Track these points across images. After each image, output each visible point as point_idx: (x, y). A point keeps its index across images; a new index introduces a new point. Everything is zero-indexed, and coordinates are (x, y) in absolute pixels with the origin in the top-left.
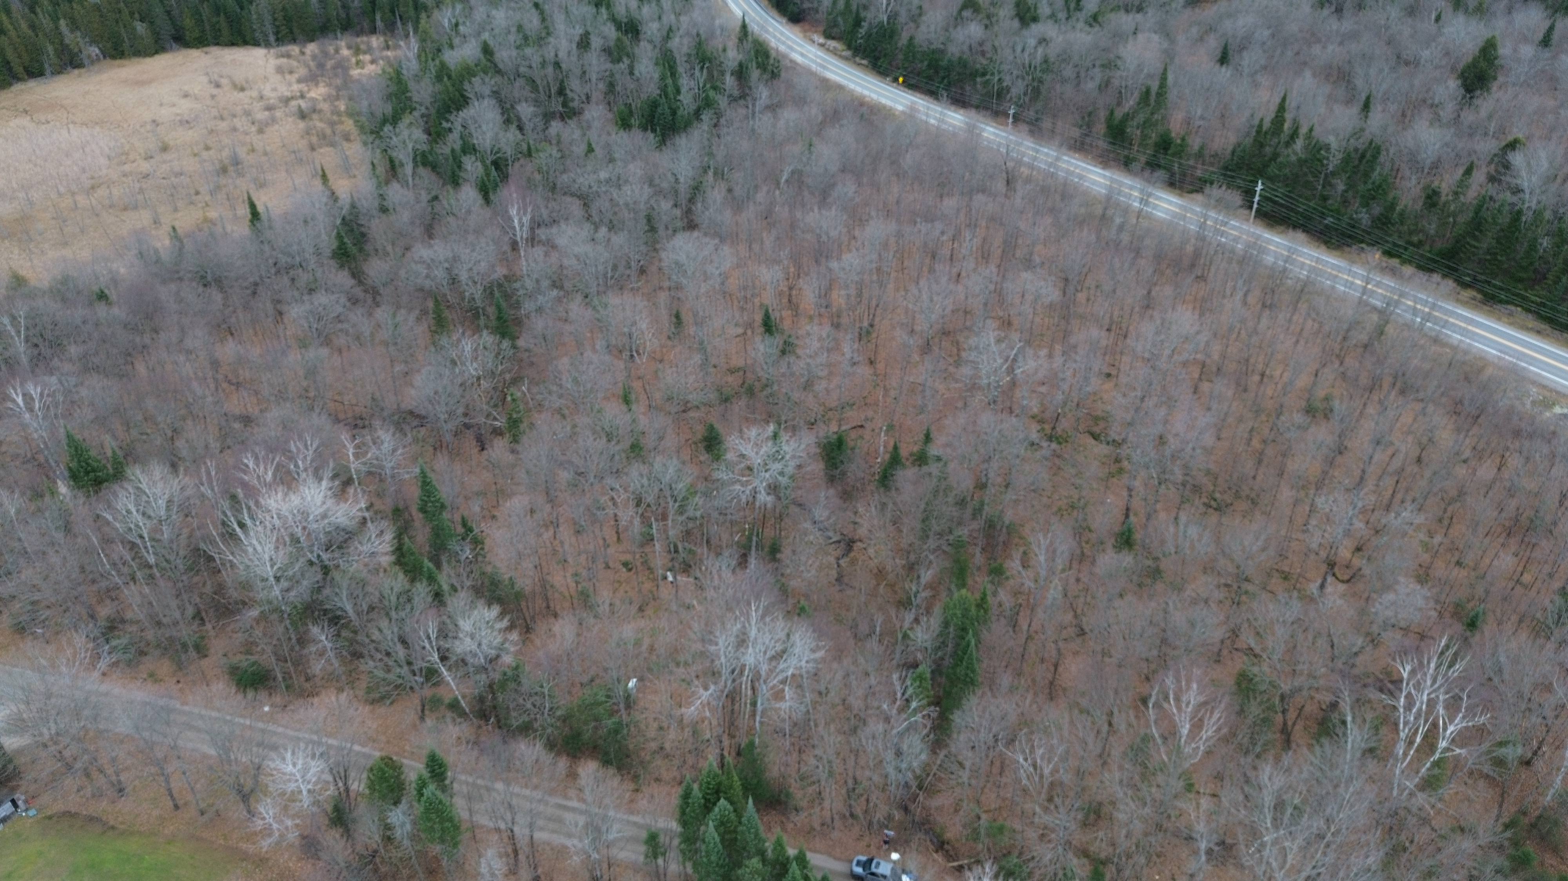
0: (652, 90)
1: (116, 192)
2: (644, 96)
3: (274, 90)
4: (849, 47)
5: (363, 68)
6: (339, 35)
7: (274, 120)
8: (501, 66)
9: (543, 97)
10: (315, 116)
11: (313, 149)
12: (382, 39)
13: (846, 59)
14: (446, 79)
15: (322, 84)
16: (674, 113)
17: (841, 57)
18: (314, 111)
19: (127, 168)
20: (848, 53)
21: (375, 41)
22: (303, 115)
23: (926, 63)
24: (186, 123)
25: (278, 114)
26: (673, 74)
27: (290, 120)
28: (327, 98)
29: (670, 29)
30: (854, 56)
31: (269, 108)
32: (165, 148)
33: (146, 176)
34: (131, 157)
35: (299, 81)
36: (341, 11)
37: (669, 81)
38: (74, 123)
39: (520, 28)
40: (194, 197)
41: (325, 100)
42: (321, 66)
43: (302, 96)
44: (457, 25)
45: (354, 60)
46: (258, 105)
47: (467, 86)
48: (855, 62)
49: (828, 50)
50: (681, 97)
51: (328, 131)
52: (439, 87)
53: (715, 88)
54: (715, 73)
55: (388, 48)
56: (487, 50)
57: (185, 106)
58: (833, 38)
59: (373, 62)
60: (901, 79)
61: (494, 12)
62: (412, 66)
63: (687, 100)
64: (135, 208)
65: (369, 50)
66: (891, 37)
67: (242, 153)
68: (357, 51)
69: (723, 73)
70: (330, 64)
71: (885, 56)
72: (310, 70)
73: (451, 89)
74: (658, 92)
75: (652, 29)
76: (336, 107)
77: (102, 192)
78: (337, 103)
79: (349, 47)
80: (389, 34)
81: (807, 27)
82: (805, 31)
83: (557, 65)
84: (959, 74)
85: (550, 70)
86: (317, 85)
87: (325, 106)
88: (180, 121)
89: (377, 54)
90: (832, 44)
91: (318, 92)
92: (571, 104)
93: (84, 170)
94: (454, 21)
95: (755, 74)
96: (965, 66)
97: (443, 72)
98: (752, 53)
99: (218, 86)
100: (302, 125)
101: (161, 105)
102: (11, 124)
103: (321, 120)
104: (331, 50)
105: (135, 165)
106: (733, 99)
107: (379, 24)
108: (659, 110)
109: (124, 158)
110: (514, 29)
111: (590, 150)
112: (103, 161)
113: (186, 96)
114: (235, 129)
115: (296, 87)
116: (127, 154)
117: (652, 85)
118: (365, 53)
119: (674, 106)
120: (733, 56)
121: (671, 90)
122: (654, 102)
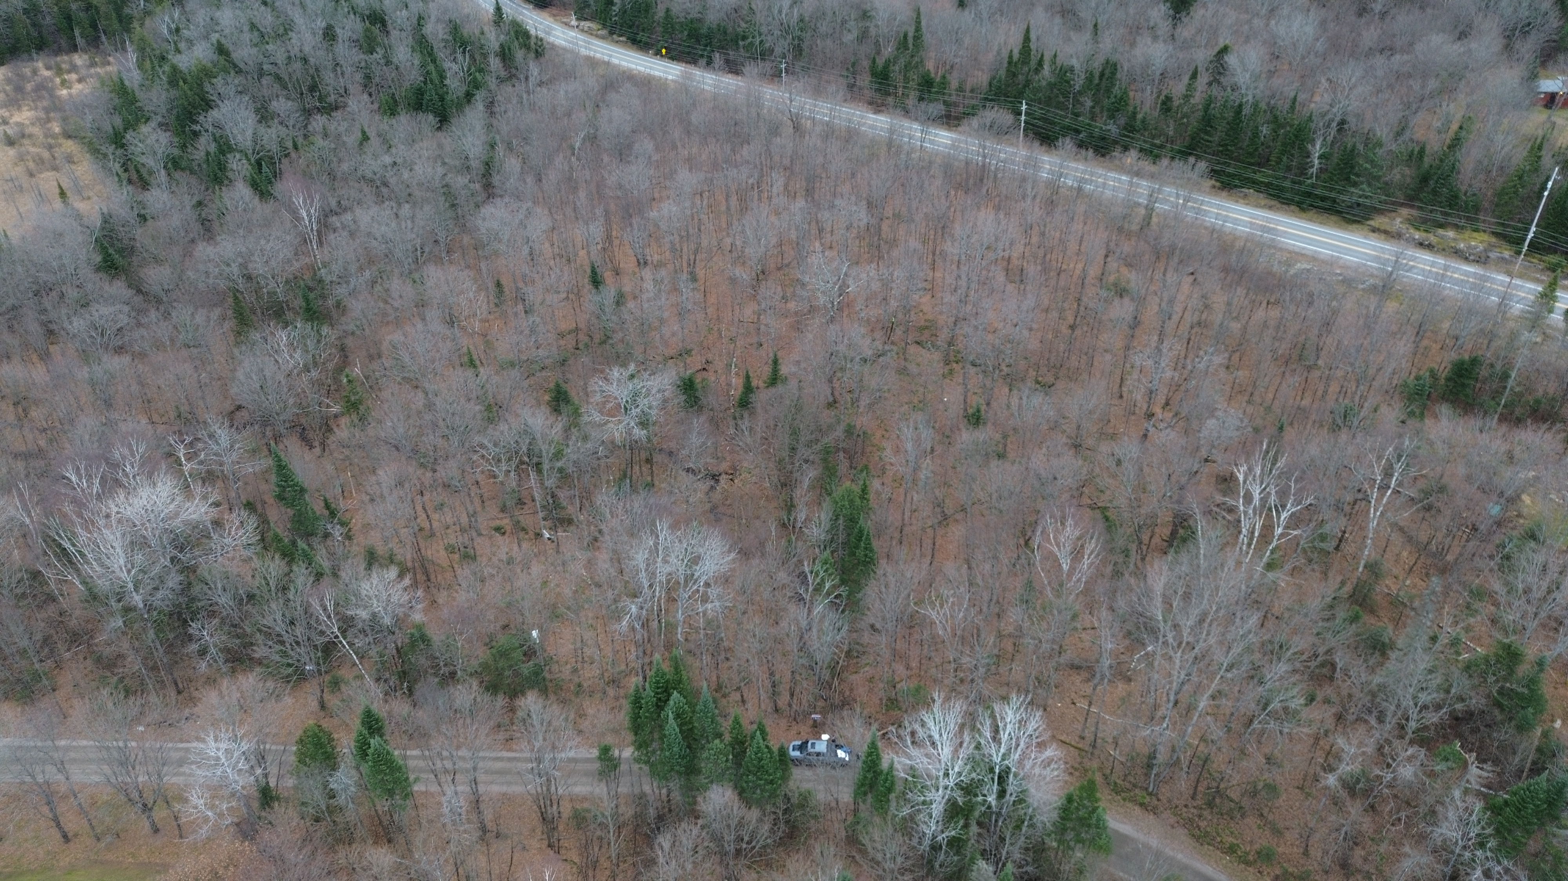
0: (413, 76)
2: (407, 85)
4: (604, 26)
5: (70, 88)
6: (35, 55)
8: (242, 65)
9: (294, 93)
10: (26, 141)
11: (32, 175)
12: (86, 57)
13: (602, 38)
14: (181, 83)
15: (25, 108)
16: (442, 99)
17: (597, 36)
18: (23, 136)
20: (604, 32)
21: (79, 59)
22: (11, 141)
23: (686, 33)
26: (434, 61)
28: (36, 122)
29: (420, 18)
30: (611, 33)
36: (32, 30)
37: (431, 67)
39: (253, 27)
41: (33, 124)
42: (19, 89)
44: (178, 30)
45: (58, 80)
47: (208, 87)
48: (613, 41)
49: (583, 31)
50: (447, 82)
51: (46, 155)
52: (174, 93)
53: (481, 71)
54: (478, 57)
55: (93, 64)
56: (221, 50)
59: (80, 81)
61: (218, 14)
62: (134, 78)
63: (455, 85)
65: (74, 68)
66: (647, 11)
68: (59, 71)
69: (485, 56)
70: (29, 87)
71: (643, 30)
72: (7, 95)
73: (189, 92)
74: (422, 79)
75: (400, 17)
76: (49, 129)
78: (49, 125)
79: (48, 68)
80: (93, 50)
82: (554, 16)
83: (305, 60)
84: (720, 41)
85: (297, 65)
86: (20, 109)
87: (36, 130)
89: (83, 72)
90: (586, 24)
91: (24, 116)
92: (329, 100)
94: (173, 26)
95: (519, 54)
96: (725, 33)
97: (175, 78)
98: (512, 33)
100: (12, 152)
103: (34, 145)
104: (27, 71)
106: (501, 81)
107: (79, 40)
108: (427, 97)
110: (246, 28)
111: (365, 138)
117: (414, 72)
118: (69, 72)
119: (441, 92)
120: (493, 39)
121: (434, 75)
122: (419, 90)
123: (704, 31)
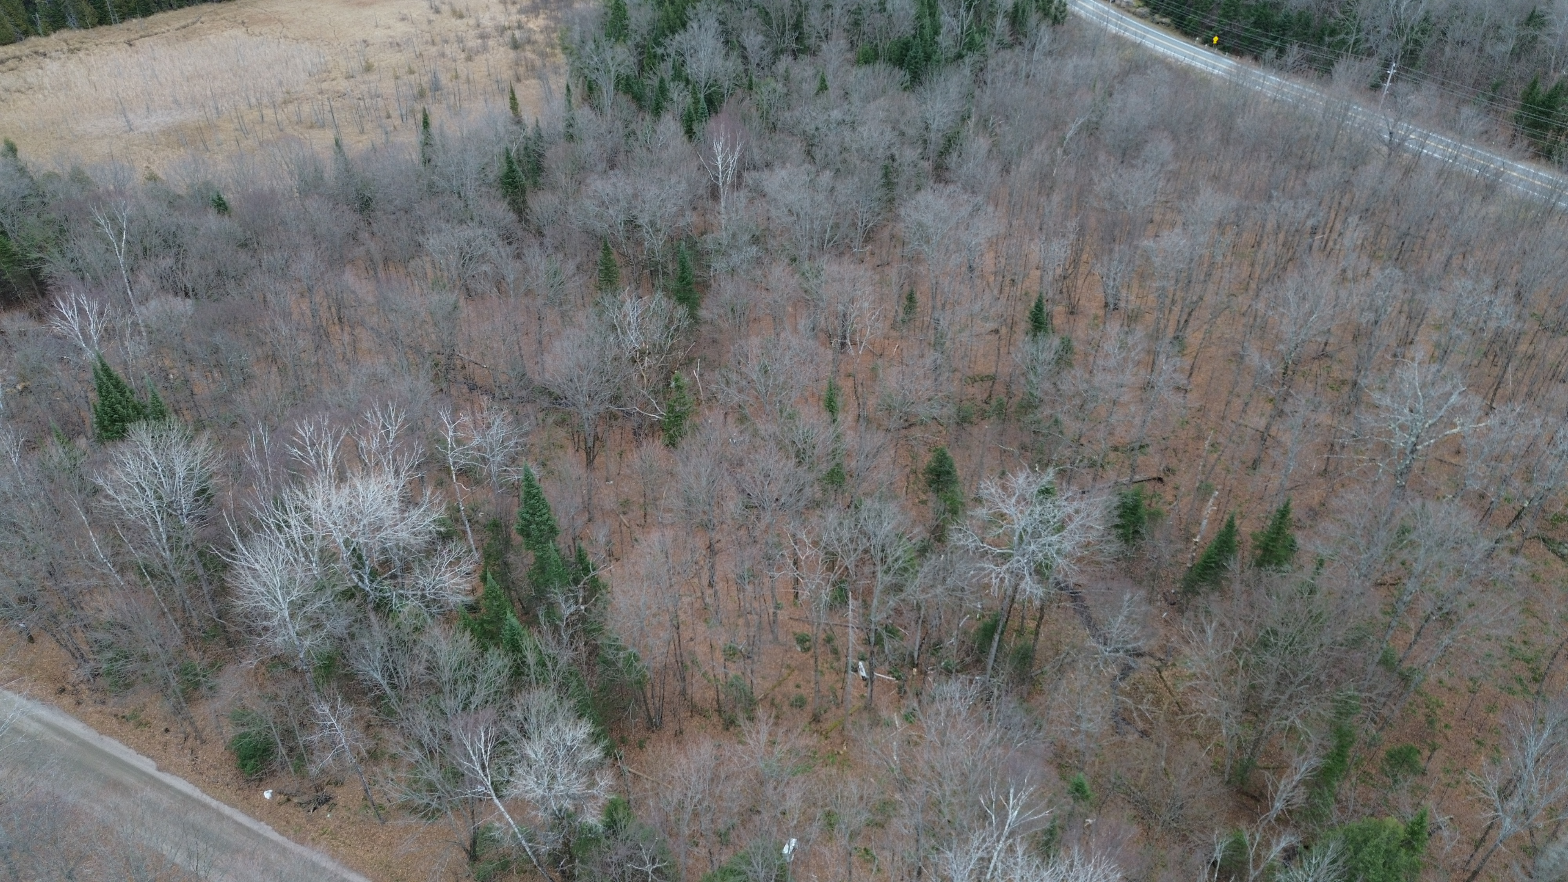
0: (905, 28)
1: (306, 108)
2: (894, 36)
3: (493, 19)
7: (485, 48)
10: (528, 47)
11: (518, 80)
13: (1142, 16)
15: (542, 16)
16: (929, 59)
17: (1134, 14)
18: (528, 42)
19: (325, 86)
20: (1145, 10)
22: (516, 45)
24: (396, 46)
25: (491, 43)
26: (932, 15)
27: (501, 49)
28: (546, 30)
31: (483, 37)
32: (368, 69)
33: (343, 95)
34: (332, 75)
35: (520, 12)
37: (927, 21)
38: (286, 37)
40: (384, 121)
41: (541, 31)
43: (520, 27)
46: (472, 33)
47: (690, 11)
50: (939, 39)
51: (538, 63)
52: (660, 13)
53: (982, 31)
54: (984, 15)
57: (400, 30)
63: (946, 42)
64: (323, 126)
67: (444, 79)
69: (992, 15)
71: (1196, 11)
73: (672, 15)
74: (913, 32)
76: (551, 38)
77: (291, 108)
78: (552, 35)
86: (537, 17)
87: (540, 38)
88: (391, 43)
92: (806, 42)
93: (281, 83)
95: (1033, 18)
99: (437, 11)
100: (512, 54)
101: (377, 26)
102: (225, 34)
103: (534, 51)
105: (335, 83)
106: (1002, 45)
108: (911, 53)
109: (325, 75)
111: (823, 87)
112: (303, 76)
113: (403, 19)
114: (443, 55)
115: (515, 17)
116: (329, 72)
117: (906, 24)
119: (929, 50)
121: (927, 31)
122: (906, 44)
123: (1278, 19)
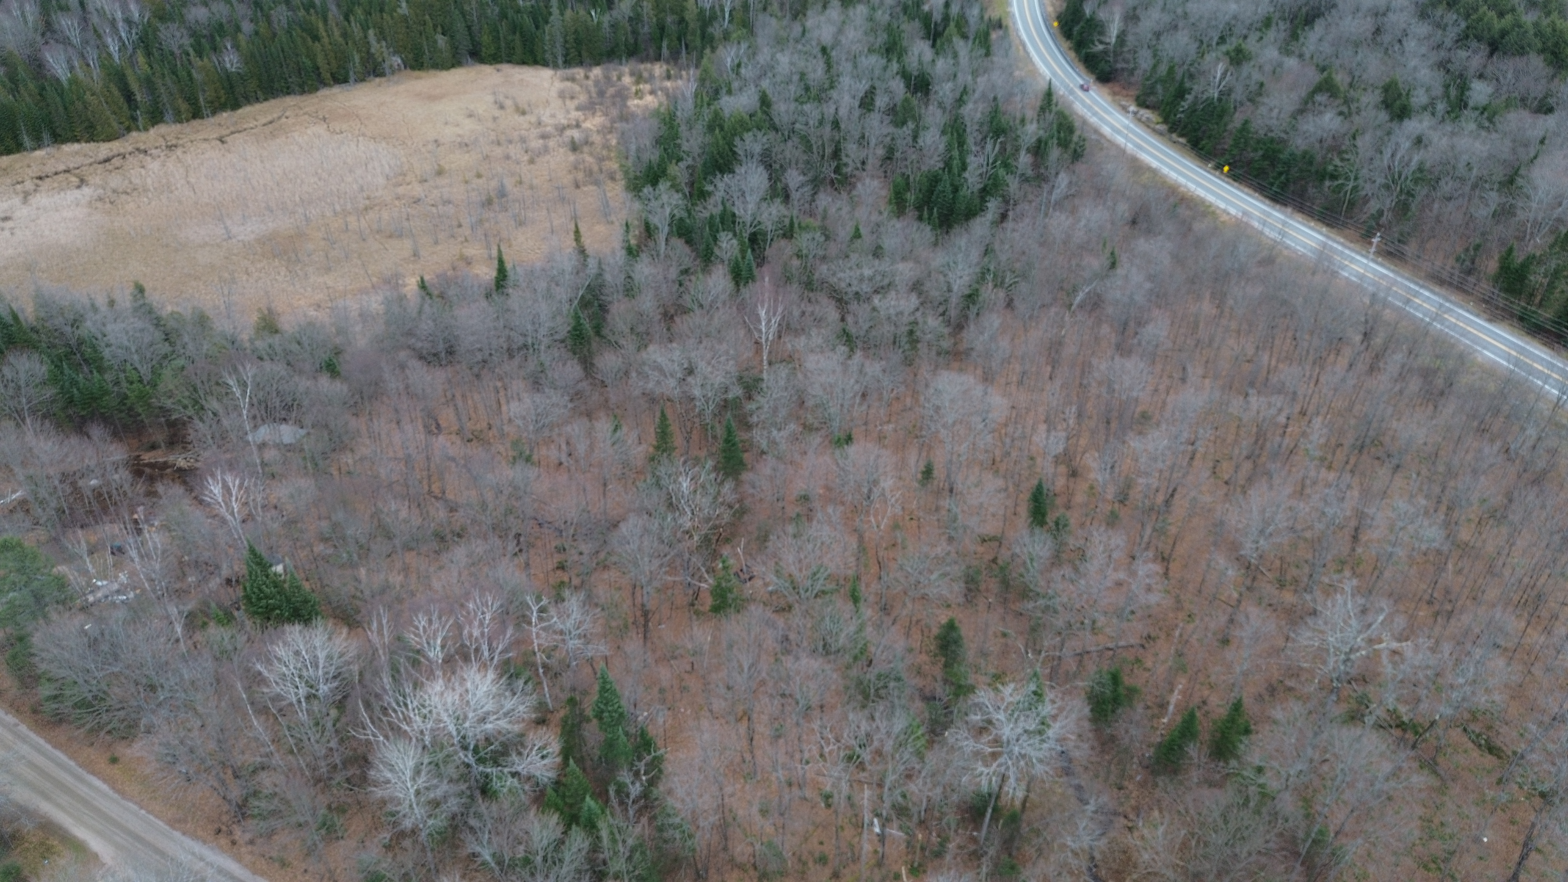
0: (934, 163)
1: (385, 215)
2: (925, 168)
3: (553, 116)
4: (1165, 121)
5: (641, 98)
6: (624, 61)
7: (546, 150)
9: (816, 157)
10: (586, 149)
11: (577, 186)
12: (665, 67)
13: (1160, 134)
14: (717, 131)
15: (599, 114)
16: (956, 190)
17: (1154, 131)
18: (586, 143)
19: (400, 190)
20: (1163, 127)
21: (658, 69)
22: (574, 147)
23: (1260, 153)
24: (465, 146)
25: (551, 143)
26: (961, 144)
27: (561, 150)
28: (601, 130)
29: (965, 91)
30: (1172, 130)
31: (544, 137)
32: (440, 172)
33: (417, 201)
34: (408, 179)
35: (578, 109)
36: (630, 36)
37: (956, 153)
38: (364, 135)
39: (803, 75)
40: (456, 230)
41: (598, 132)
42: (601, 93)
43: (578, 126)
44: (739, 65)
45: (634, 89)
46: (535, 132)
47: (737, 141)
48: (1170, 140)
49: (1139, 120)
50: (966, 175)
51: (596, 168)
52: (708, 139)
53: (1006, 165)
54: (1009, 148)
55: (669, 77)
56: (765, 102)
57: (468, 126)
58: (1147, 107)
59: (652, 92)
60: (1226, 168)
61: (779, 56)
62: (687, 107)
63: (973, 179)
64: (400, 236)
65: (651, 79)
66: (1220, 117)
67: (509, 183)
68: (639, 78)
69: (1017, 149)
70: (611, 91)
71: (1209, 137)
72: (591, 97)
73: (721, 142)
74: (942, 165)
75: (945, 90)
76: (607, 140)
77: (372, 215)
78: (609, 137)
79: (632, 74)
80: (672, 63)
81: (1117, 89)
82: (1114, 94)
83: (836, 125)
84: (1301, 171)
85: (827, 129)
86: (594, 114)
87: (597, 139)
88: (460, 144)
89: (658, 83)
90: (1146, 113)
91: (594, 122)
92: (845, 170)
93: (362, 189)
94: (736, 62)
96: (1311, 163)
97: (716, 123)
98: (1055, 126)
99: (502, 107)
100: (572, 158)
101: (446, 123)
102: (309, 132)
103: (591, 154)
104: (614, 76)
105: (410, 187)
106: (1024, 180)
107: (665, 51)
109: (401, 178)
110: (796, 78)
111: (857, 234)
112: (381, 181)
113: (470, 116)
114: (508, 157)
115: (575, 114)
116: (405, 175)
117: (936, 158)
118: (646, 82)
119: (955, 186)
120: (1031, 131)
123: (1284, 155)
